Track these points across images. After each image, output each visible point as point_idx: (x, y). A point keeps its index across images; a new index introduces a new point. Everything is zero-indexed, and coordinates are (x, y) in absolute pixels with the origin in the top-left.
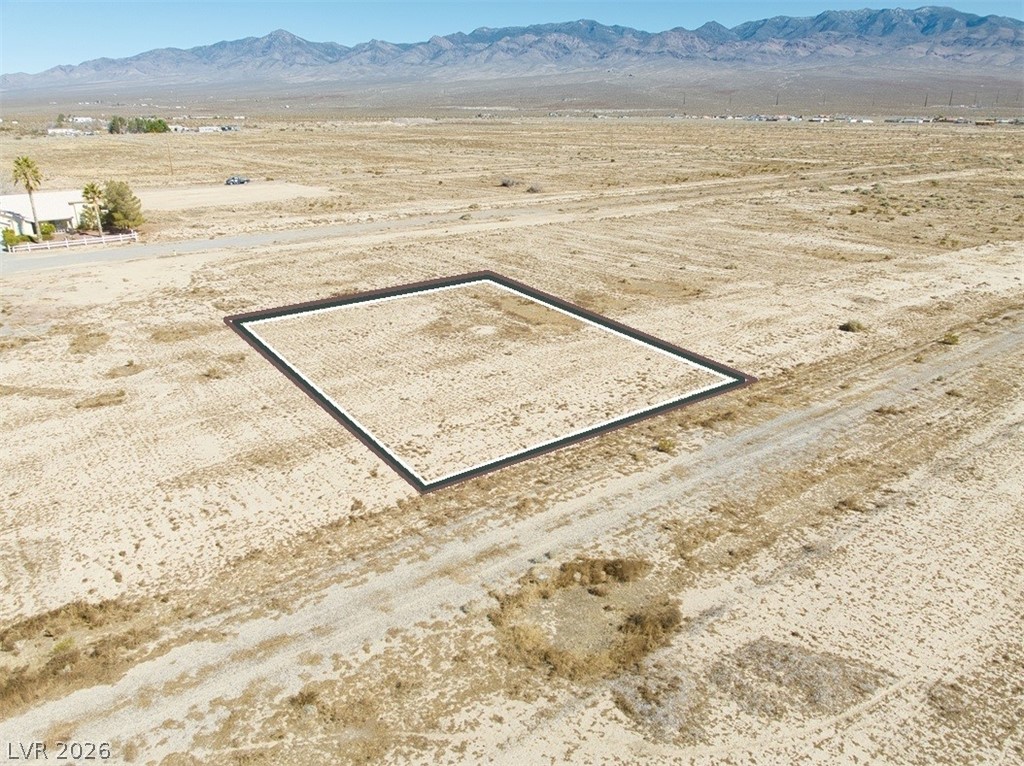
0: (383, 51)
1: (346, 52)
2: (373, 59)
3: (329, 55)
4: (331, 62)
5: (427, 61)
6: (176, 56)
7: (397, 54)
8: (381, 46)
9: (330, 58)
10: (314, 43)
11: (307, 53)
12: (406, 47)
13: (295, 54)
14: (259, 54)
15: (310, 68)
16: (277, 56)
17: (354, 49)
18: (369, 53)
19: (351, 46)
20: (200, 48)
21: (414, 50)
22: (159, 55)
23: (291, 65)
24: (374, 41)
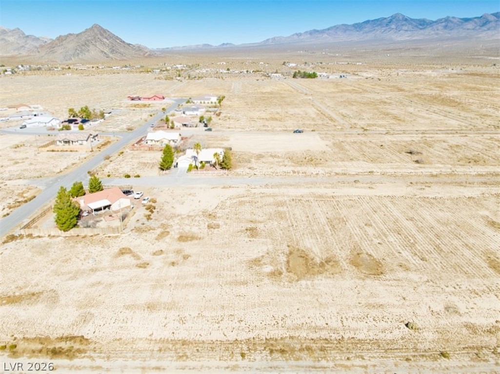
0: (452, 22)
1: (431, 23)
2: (446, 27)
3: (421, 25)
4: (421, 29)
5: (478, 28)
6: (345, 28)
7: (460, 24)
8: (452, 19)
9: (421, 27)
10: (414, 19)
11: (409, 24)
12: (467, 20)
13: (403, 25)
14: (385, 25)
15: (409, 32)
16: (393, 26)
17: (436, 22)
18: (444, 24)
19: (434, 20)
20: (357, 24)
21: (471, 22)
22: (337, 28)
23: (399, 31)
24: (448, 17)
